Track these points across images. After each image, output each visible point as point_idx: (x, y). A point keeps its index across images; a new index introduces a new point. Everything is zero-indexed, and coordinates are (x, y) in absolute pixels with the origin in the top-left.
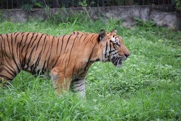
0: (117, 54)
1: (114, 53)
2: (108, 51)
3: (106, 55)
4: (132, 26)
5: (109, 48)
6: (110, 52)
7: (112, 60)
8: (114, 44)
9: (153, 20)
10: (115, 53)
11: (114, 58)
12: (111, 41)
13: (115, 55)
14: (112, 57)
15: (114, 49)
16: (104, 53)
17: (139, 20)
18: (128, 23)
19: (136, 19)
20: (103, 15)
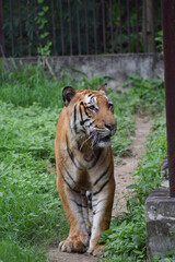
2: (78, 121)
3: (75, 128)
4: (124, 87)
6: (82, 123)
9: (159, 77)
10: (91, 124)
15: (87, 117)
17: (135, 77)
18: (119, 83)
19: (131, 75)
20: (76, 68)
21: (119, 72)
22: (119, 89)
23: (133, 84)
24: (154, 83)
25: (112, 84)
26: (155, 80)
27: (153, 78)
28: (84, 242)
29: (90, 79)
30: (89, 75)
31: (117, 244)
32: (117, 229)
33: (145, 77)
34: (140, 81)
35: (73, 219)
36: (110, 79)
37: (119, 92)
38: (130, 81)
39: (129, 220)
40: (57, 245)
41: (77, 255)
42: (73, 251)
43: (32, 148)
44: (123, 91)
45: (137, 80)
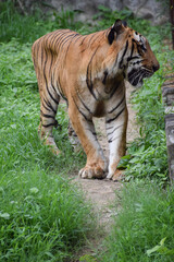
0: (141, 64)
1: (135, 61)
2: (126, 56)
3: (121, 63)
4: (94, 20)
5: (129, 52)
6: (129, 59)
7: (130, 74)
8: (138, 46)
9: (128, 9)
10: (138, 62)
11: (134, 70)
12: (133, 40)
13: (137, 66)
14: (129, 69)
15: (137, 54)
16: (119, 59)
17: (105, 9)
18: (88, 16)
19: (100, 7)
20: (46, 3)
21: (88, 5)
22: (89, 21)
23: (102, 17)
24: (123, 15)
25: (82, 18)
26: (124, 11)
27: (122, 9)
28: (103, 168)
29: (60, 13)
30: (59, 9)
31: (139, 168)
32: (136, 154)
33: (114, 9)
34: (109, 13)
35: (91, 147)
36: (80, 12)
37: (90, 25)
38: (100, 14)
39: (147, 145)
40: (77, 172)
41: (97, 181)
42: (94, 177)
43: (28, 82)
44: (93, 24)
45: (106, 12)
